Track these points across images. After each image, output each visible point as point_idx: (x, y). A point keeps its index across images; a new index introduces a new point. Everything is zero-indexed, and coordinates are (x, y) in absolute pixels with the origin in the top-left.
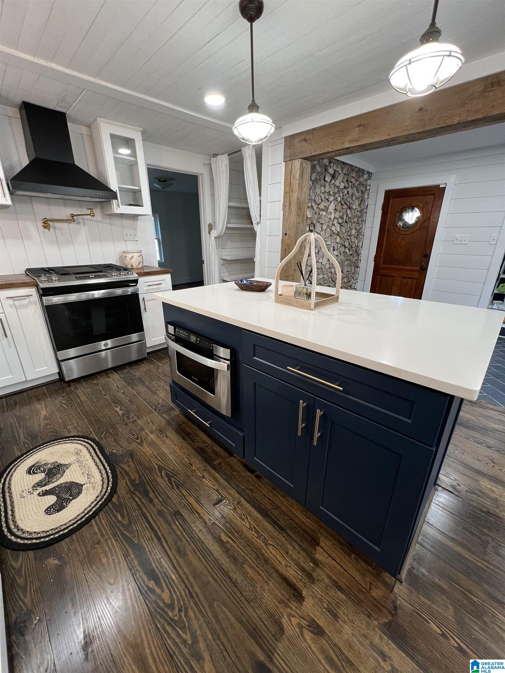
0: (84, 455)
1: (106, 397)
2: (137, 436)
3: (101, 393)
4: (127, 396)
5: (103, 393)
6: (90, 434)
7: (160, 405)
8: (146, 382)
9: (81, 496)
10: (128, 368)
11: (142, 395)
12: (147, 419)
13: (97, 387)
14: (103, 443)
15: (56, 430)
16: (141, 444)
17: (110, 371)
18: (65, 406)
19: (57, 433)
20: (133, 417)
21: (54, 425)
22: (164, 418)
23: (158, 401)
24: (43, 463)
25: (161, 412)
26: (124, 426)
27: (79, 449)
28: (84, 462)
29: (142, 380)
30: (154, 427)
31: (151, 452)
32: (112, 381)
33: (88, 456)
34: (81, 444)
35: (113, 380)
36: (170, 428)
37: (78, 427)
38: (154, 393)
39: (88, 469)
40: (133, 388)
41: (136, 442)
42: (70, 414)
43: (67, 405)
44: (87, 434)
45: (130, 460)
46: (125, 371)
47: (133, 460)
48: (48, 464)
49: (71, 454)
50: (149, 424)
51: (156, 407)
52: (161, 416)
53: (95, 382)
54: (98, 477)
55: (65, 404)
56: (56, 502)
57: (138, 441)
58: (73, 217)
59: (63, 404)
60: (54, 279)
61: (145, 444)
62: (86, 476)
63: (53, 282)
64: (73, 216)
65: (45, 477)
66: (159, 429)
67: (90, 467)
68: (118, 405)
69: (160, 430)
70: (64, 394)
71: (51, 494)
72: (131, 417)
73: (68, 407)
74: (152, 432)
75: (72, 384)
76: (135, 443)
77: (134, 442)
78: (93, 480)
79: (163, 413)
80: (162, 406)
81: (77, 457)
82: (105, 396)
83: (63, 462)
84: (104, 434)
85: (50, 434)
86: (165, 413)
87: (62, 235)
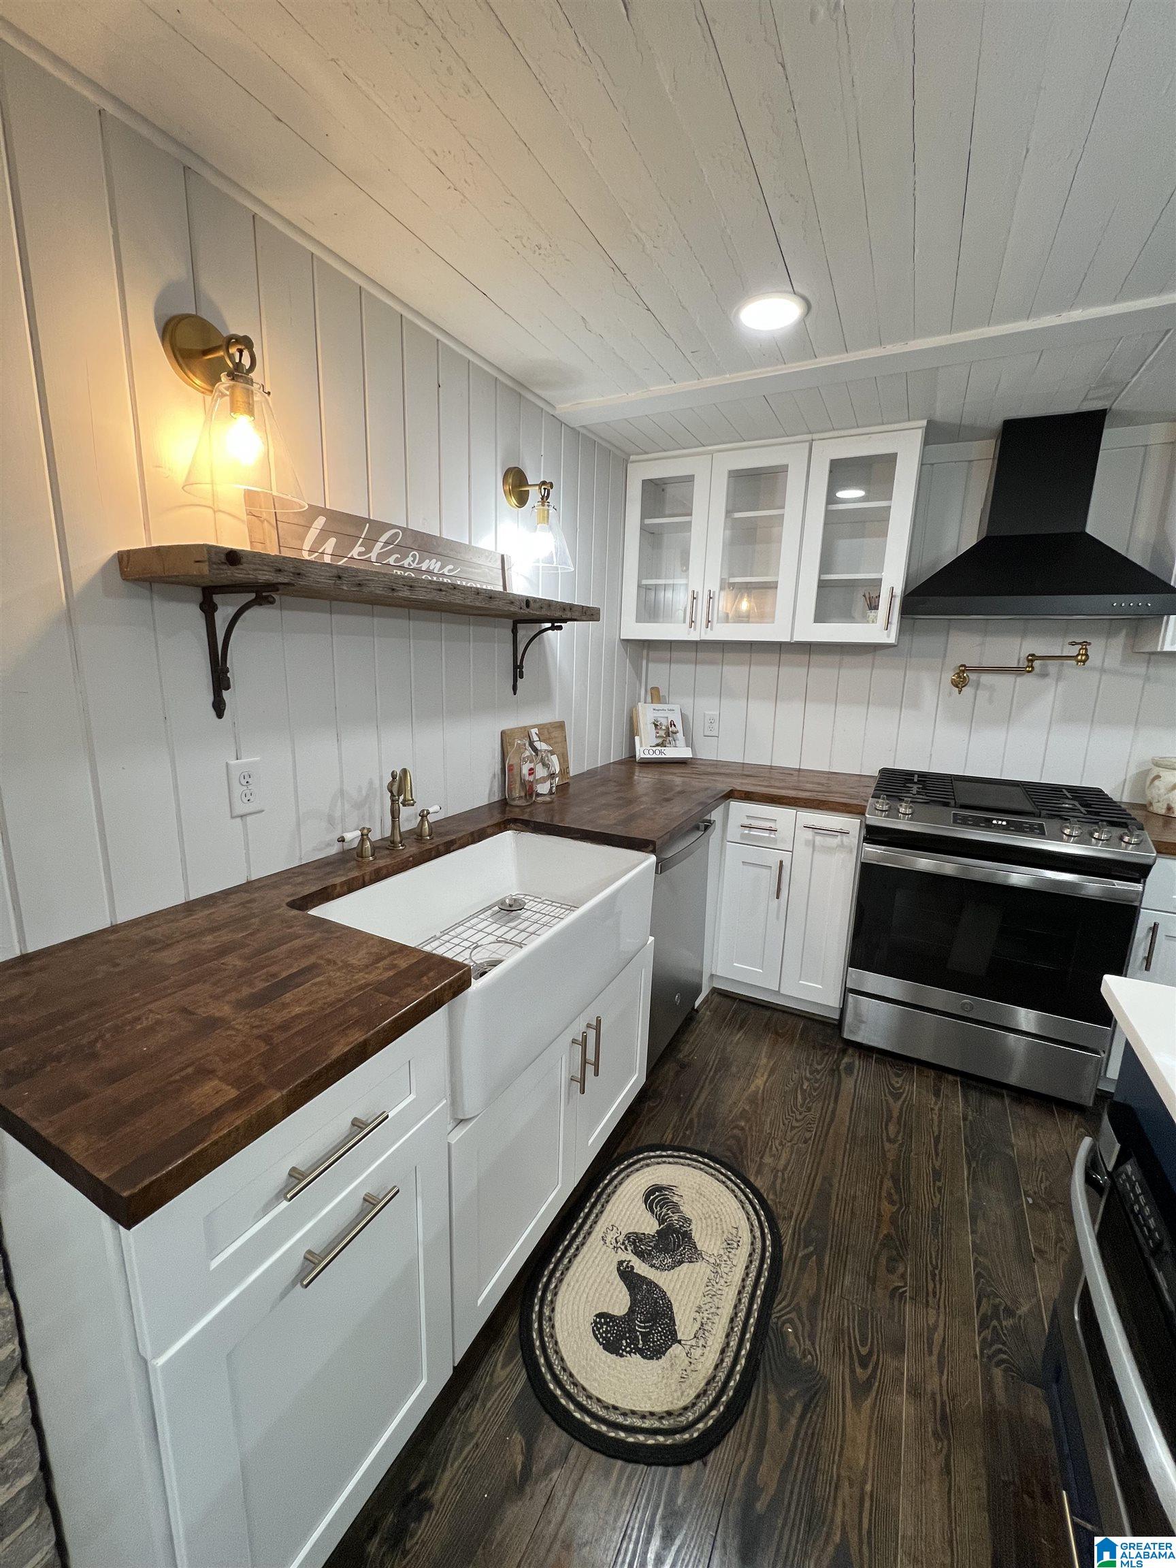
0: (735, 1263)
1: (887, 1146)
2: (870, 1353)
3: (887, 1125)
4: (940, 1189)
5: (892, 1129)
6: (784, 1218)
7: (1011, 1321)
8: (1027, 1195)
9: (654, 1362)
10: (1007, 1101)
11: (981, 1227)
12: (936, 1327)
13: (891, 1100)
14: (790, 1273)
15: (746, 1142)
16: (861, 1389)
17: (951, 1078)
18: (799, 1097)
19: (742, 1152)
20: (903, 1276)
21: (751, 1129)
22: (988, 1385)
23: (1015, 1301)
24: (675, 1199)
25: (1000, 1351)
26: (863, 1280)
27: (740, 1234)
28: (722, 1282)
29: (1017, 1178)
30: (936, 1379)
31: (862, 1463)
32: (936, 1111)
33: (739, 1273)
34: (752, 1225)
35: (940, 1110)
36: (980, 1454)
37: (780, 1174)
38: (1026, 1260)
39: (713, 1310)
40: (973, 1178)
41: (853, 1371)
42: (793, 1128)
43: (804, 1099)
44: (780, 1210)
45: (799, 1408)
46: (993, 1104)
47: (802, 1418)
48: (679, 1211)
49: (720, 1231)
50: (930, 1353)
51: (996, 1314)
52: (986, 1370)
53: (897, 1082)
54: (712, 1357)
55: (803, 1091)
56: (620, 1318)
57: (858, 1370)
58: (1032, 661)
59: (802, 1088)
60: (902, 810)
61: (868, 1403)
62: (697, 1325)
63: (898, 818)
64: (1032, 658)
65: (654, 1236)
66: (943, 1404)
67: (719, 1312)
68: (896, 1197)
69: (944, 1417)
70: (819, 1067)
71: (629, 1289)
72: (901, 1270)
73: (802, 1106)
74: (916, 1393)
75: (850, 1051)
76: (847, 1371)
77: (847, 1359)
78: (699, 1351)
79: (998, 1365)
80: (1015, 1329)
81: (722, 1252)
82: (889, 1140)
83: (696, 1236)
84: (806, 1251)
85: (731, 1142)
86: (1005, 1370)
87: (991, 701)
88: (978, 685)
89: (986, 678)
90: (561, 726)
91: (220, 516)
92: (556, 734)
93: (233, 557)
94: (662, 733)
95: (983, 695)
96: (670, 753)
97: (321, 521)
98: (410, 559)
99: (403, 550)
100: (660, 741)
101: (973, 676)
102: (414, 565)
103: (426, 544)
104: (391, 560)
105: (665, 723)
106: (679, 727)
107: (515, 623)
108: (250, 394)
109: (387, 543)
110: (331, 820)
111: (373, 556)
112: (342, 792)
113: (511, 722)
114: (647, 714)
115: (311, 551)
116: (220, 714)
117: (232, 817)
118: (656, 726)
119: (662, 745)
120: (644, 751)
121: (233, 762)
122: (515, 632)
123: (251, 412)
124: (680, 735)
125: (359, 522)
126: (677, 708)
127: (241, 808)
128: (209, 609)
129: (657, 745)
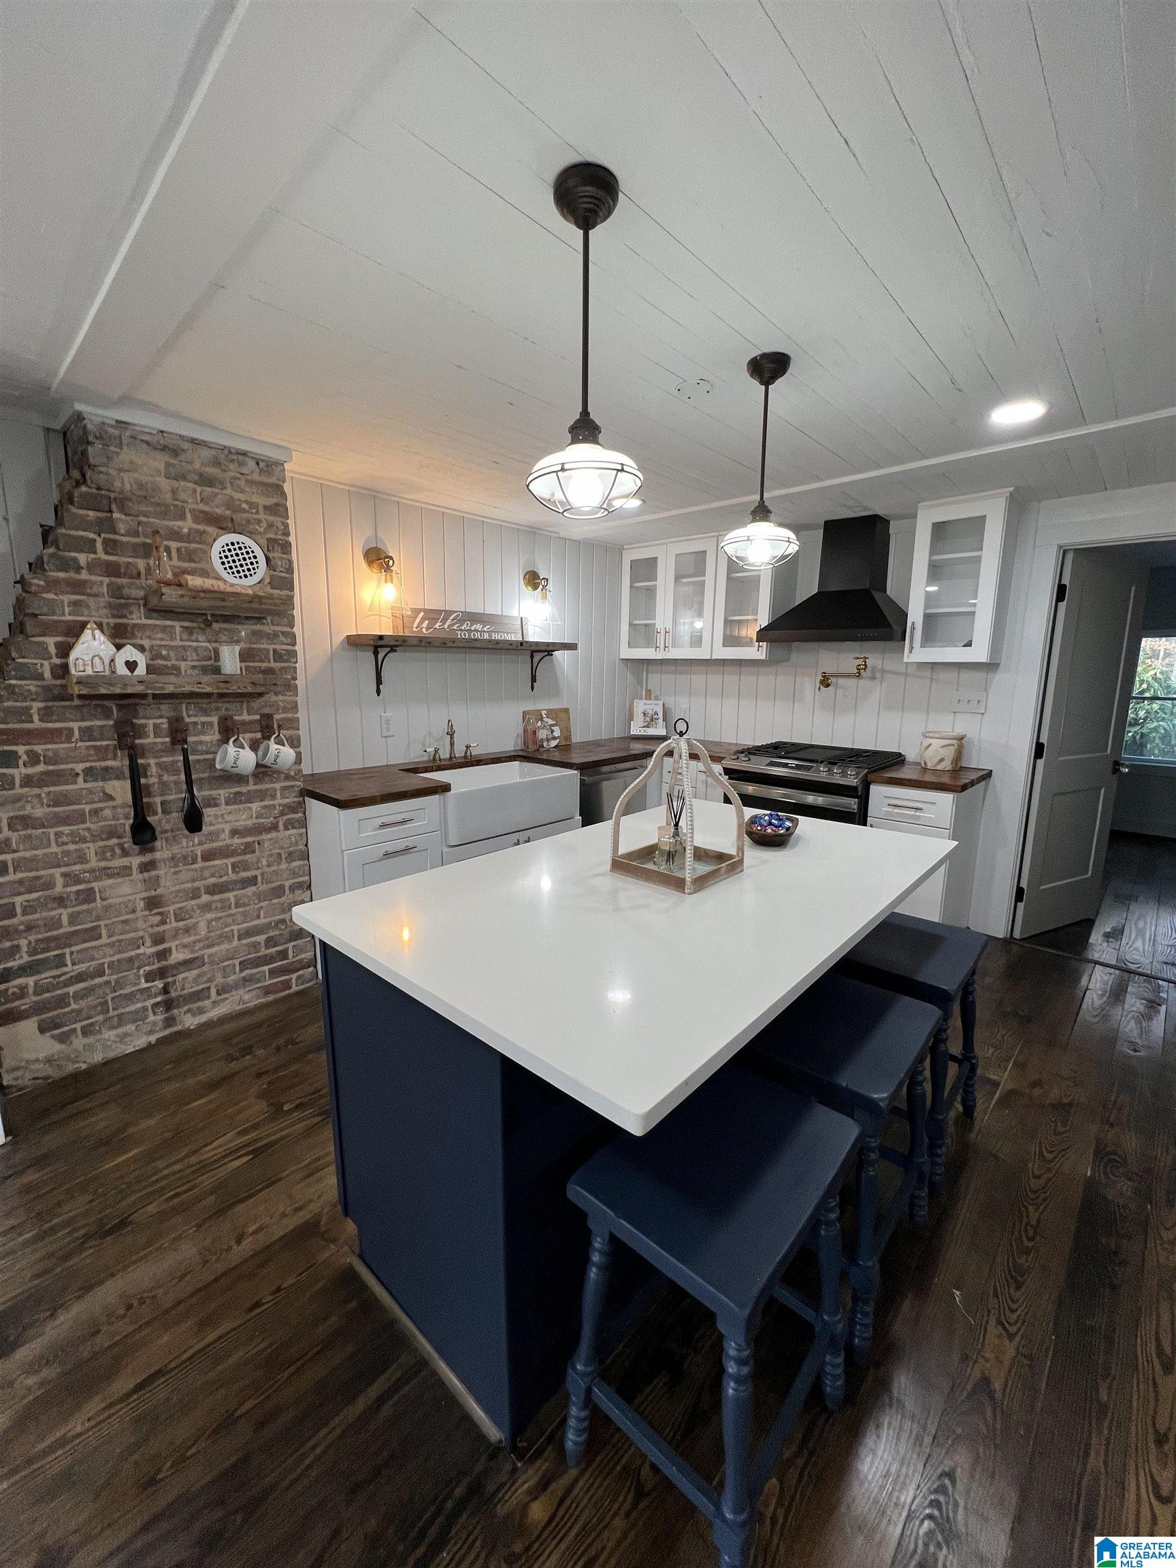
87: (844, 696)
88: (837, 686)
89: (841, 681)
90: (566, 711)
91: (382, 618)
92: (561, 715)
93: (381, 637)
94: (648, 719)
95: (840, 692)
96: (651, 732)
97: (422, 614)
98: (465, 625)
99: (462, 621)
100: (646, 724)
101: (833, 680)
102: (468, 628)
103: (474, 617)
104: (455, 627)
105: (650, 712)
106: (661, 715)
107: (533, 652)
108: (391, 576)
109: (453, 620)
110: (424, 745)
111: (446, 626)
112: (430, 733)
113: (529, 707)
114: (640, 706)
115: (417, 628)
116: (379, 695)
117: (382, 737)
118: (644, 714)
119: (647, 726)
120: (635, 731)
121: (383, 714)
122: (532, 657)
123: (392, 581)
124: (661, 720)
125: (439, 612)
126: (661, 703)
127: (385, 734)
128: (376, 653)
129: (644, 727)
